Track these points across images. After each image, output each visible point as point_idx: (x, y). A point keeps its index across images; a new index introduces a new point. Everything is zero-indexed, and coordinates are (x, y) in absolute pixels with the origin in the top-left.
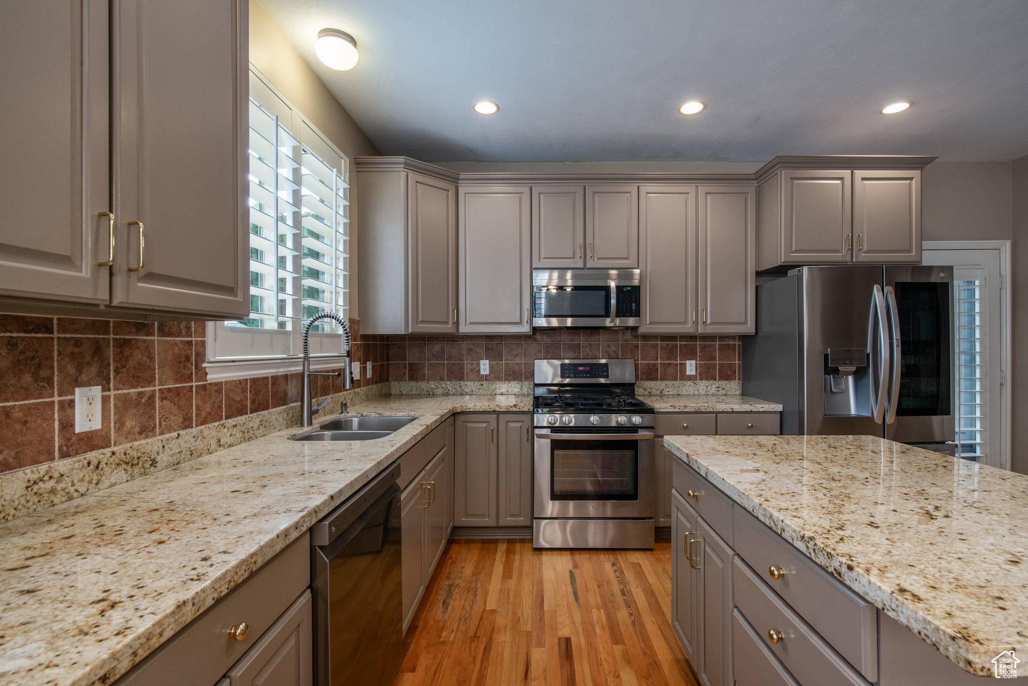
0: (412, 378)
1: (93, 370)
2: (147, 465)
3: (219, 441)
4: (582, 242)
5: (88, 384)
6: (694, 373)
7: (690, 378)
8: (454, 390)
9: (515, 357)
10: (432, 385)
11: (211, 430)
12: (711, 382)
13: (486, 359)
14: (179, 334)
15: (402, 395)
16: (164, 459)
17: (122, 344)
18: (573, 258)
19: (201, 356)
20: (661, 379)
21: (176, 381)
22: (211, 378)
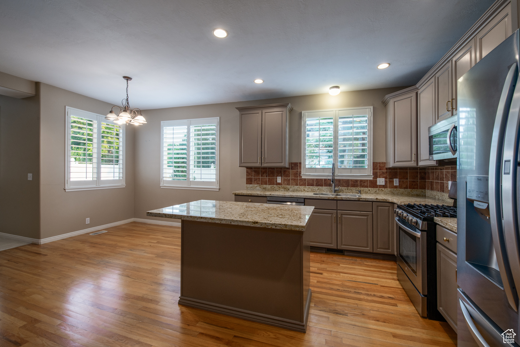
0: (432, 189)
1: (280, 175)
2: (288, 190)
3: (304, 190)
5: (279, 176)
8: (441, 197)
10: (435, 193)
11: (302, 187)
14: (295, 169)
15: (428, 197)
16: (291, 189)
17: (284, 171)
19: (300, 173)
21: (294, 177)
22: (303, 177)
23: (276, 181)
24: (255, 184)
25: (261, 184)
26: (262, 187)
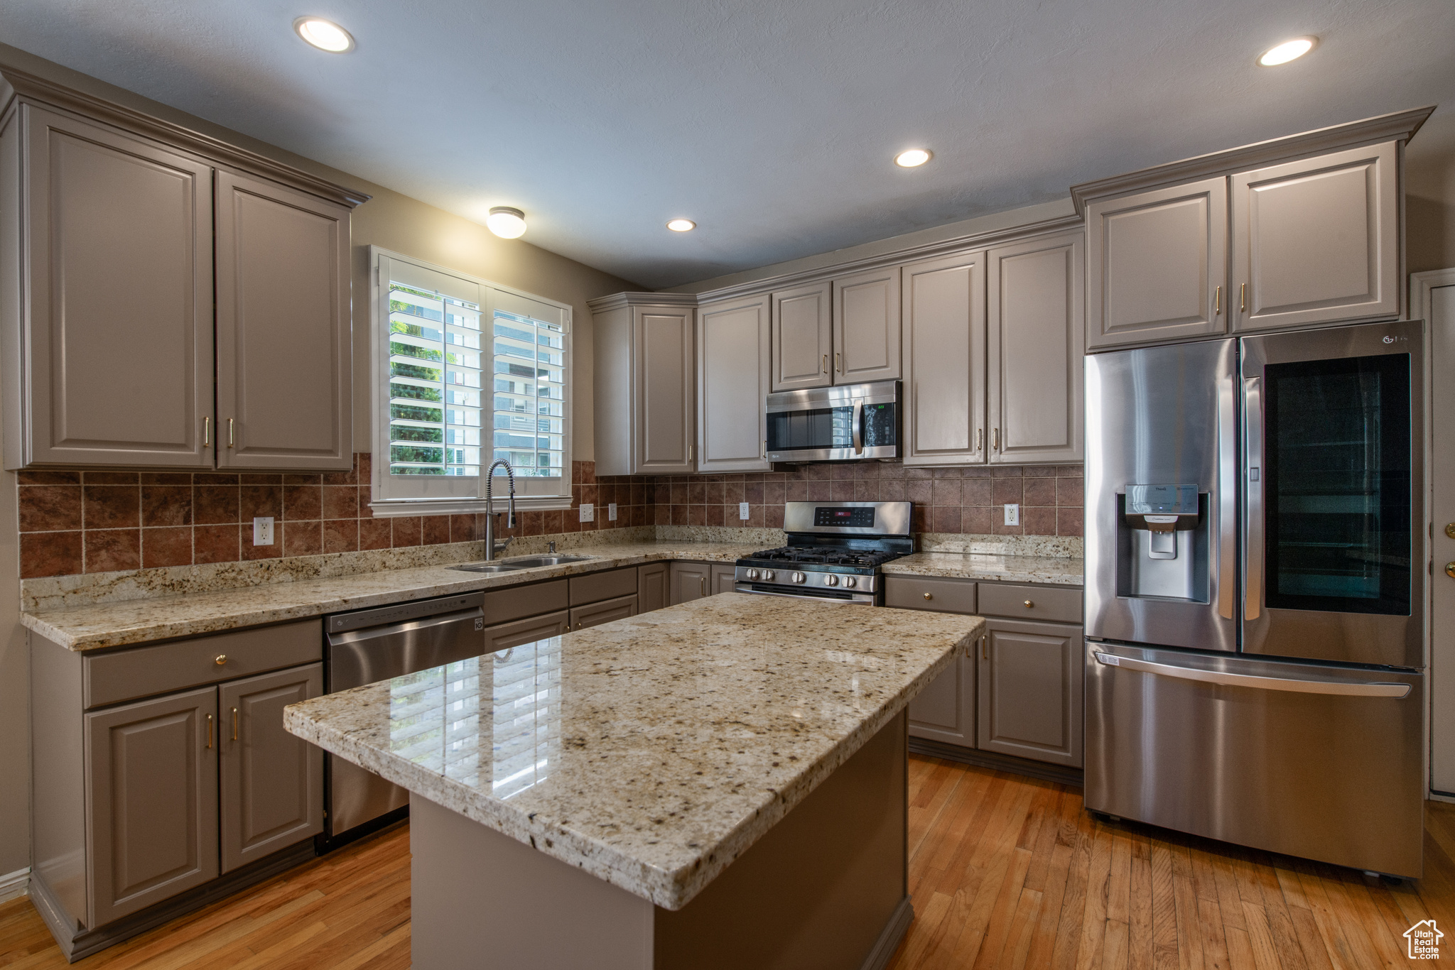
0: (677, 521)
1: (268, 507)
2: (311, 573)
3: (384, 563)
4: (828, 352)
5: (264, 515)
6: (1016, 522)
7: (1010, 531)
8: (713, 537)
9: (777, 499)
10: (693, 530)
11: (375, 555)
12: (1043, 538)
13: (746, 502)
14: (344, 482)
15: (665, 540)
16: (325, 570)
19: (366, 497)
20: (965, 532)
21: (341, 516)
22: (377, 514)
23: (248, 540)
24: (103, 570)
25: (149, 564)
26: (158, 581)
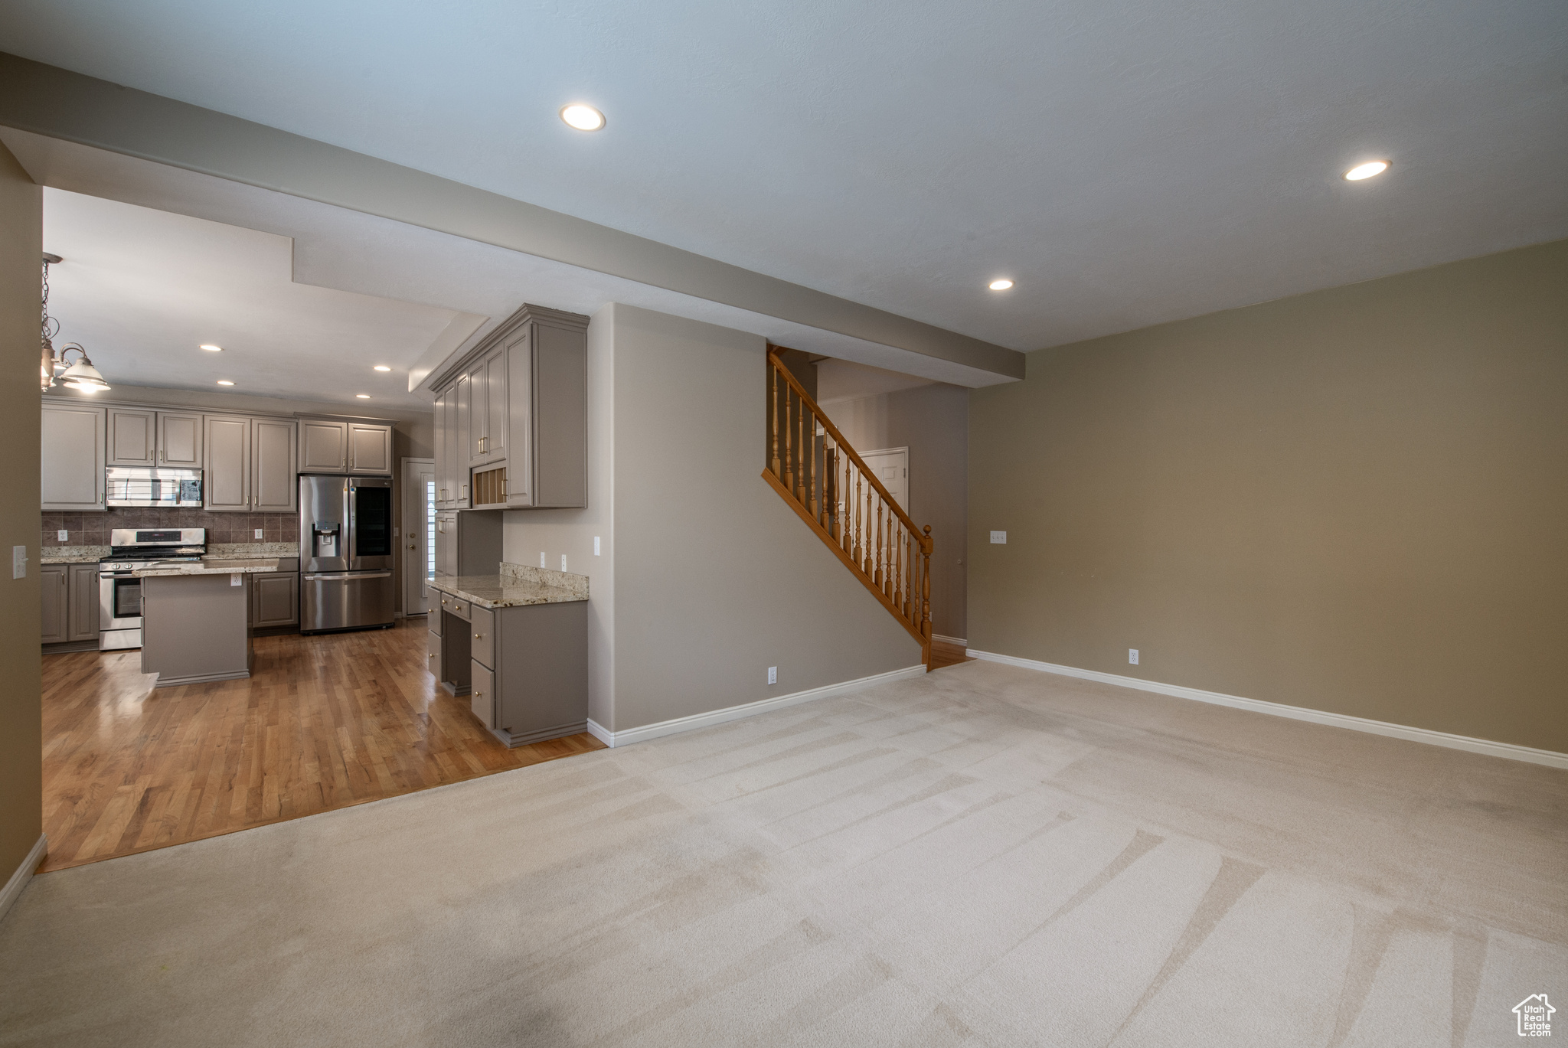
4: (153, 449)
6: (261, 537)
7: (258, 541)
9: (95, 527)
12: (275, 544)
13: (65, 529)
18: (146, 459)
20: (233, 542)
